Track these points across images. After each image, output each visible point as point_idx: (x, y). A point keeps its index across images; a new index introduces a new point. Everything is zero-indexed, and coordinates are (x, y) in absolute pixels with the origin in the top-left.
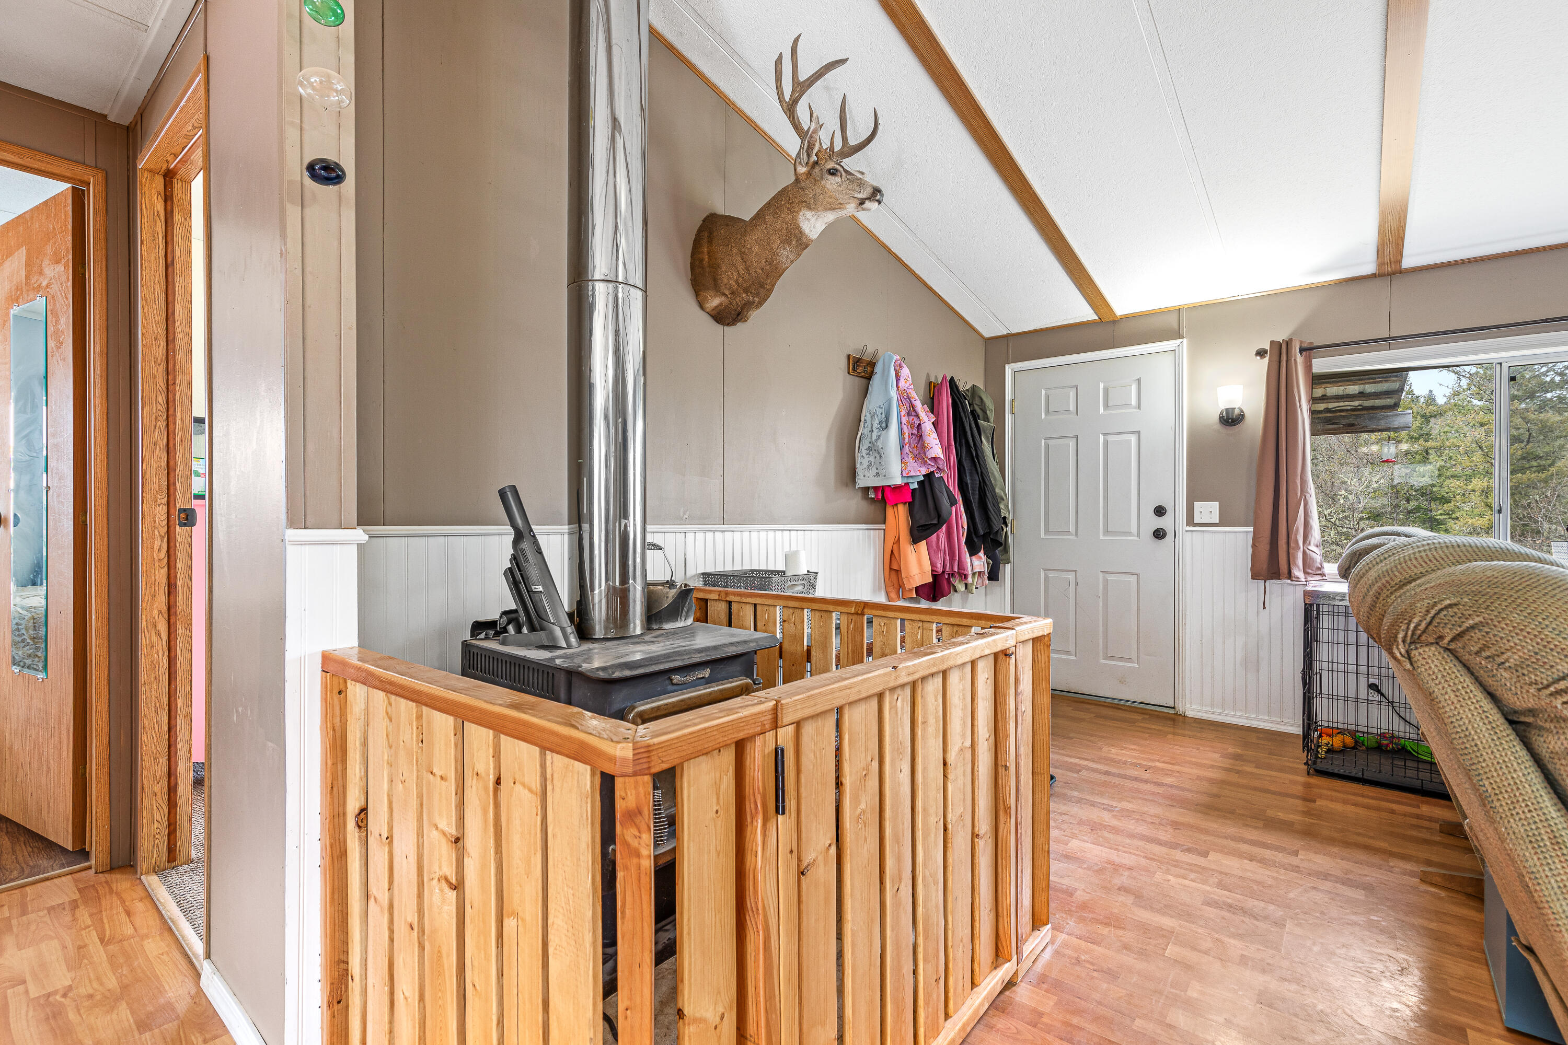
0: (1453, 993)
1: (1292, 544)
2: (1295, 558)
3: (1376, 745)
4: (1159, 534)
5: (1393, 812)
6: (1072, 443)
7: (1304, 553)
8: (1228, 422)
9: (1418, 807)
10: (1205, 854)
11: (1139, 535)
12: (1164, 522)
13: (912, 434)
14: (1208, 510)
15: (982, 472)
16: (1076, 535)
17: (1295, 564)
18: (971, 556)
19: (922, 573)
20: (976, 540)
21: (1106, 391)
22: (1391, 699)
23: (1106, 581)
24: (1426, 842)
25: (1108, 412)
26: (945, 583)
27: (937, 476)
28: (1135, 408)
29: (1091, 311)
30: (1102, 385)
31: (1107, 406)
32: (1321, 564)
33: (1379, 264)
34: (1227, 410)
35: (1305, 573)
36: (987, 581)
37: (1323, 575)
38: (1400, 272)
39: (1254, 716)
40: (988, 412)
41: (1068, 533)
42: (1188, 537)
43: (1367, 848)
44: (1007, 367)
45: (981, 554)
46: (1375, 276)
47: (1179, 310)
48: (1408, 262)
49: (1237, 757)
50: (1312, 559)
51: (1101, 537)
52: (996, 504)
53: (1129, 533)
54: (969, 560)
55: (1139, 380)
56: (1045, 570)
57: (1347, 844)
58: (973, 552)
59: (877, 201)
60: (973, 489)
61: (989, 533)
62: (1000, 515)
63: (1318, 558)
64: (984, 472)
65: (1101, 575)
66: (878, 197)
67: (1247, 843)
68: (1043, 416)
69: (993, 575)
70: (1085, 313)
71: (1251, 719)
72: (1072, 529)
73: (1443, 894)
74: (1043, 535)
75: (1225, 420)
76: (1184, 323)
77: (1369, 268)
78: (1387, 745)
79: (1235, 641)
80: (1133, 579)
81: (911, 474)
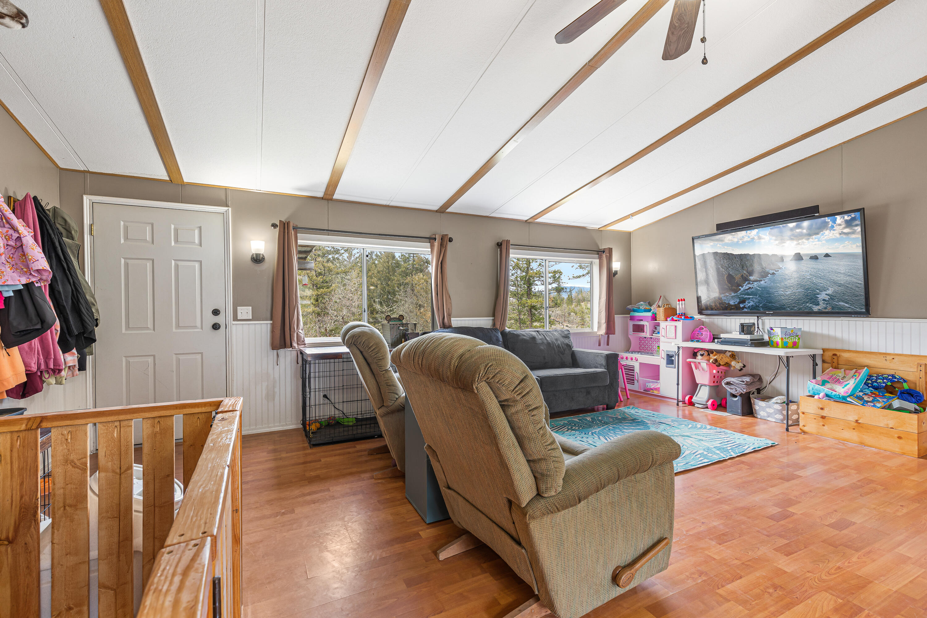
0: (408, 521)
1: (292, 330)
2: (294, 337)
3: (327, 424)
4: (216, 327)
5: (349, 453)
6: (149, 264)
7: (297, 333)
8: (257, 261)
9: (355, 447)
10: (293, 511)
11: (202, 328)
12: (219, 319)
13: (7, 245)
14: (245, 312)
15: (74, 282)
16: (154, 330)
17: (293, 339)
18: (64, 352)
19: (16, 374)
20: (70, 339)
21: (176, 231)
22: (333, 401)
23: (178, 361)
24: (366, 461)
25: (177, 245)
26: (38, 379)
27: (36, 285)
28: (198, 245)
29: (166, 174)
30: (173, 226)
31: (176, 241)
32: (304, 339)
33: (325, 193)
34: (256, 254)
35: (298, 344)
36: (77, 372)
37: (305, 344)
38: (332, 200)
39: (273, 425)
40: (73, 232)
41: (147, 328)
42: (234, 328)
43: (351, 474)
44: (85, 197)
45: (74, 351)
46: (322, 198)
47: (226, 189)
48: (336, 197)
49: (275, 451)
50: (300, 337)
51: (174, 330)
52: (89, 309)
53: (195, 327)
54: (62, 357)
55: (200, 228)
56: (125, 357)
57: (344, 476)
58: (66, 349)
59: (22, 24)
60: (66, 297)
61: (84, 333)
62: (94, 318)
63: (302, 336)
64: (76, 282)
65: (174, 356)
66: (24, 21)
67: (307, 495)
68: (122, 241)
69: (82, 367)
70: (161, 174)
71: (271, 427)
72: (150, 325)
73: (383, 481)
74: (124, 331)
75: (254, 260)
76: (229, 198)
77: (320, 194)
78: (332, 422)
79: (262, 385)
80: (199, 357)
81: (8, 283)
